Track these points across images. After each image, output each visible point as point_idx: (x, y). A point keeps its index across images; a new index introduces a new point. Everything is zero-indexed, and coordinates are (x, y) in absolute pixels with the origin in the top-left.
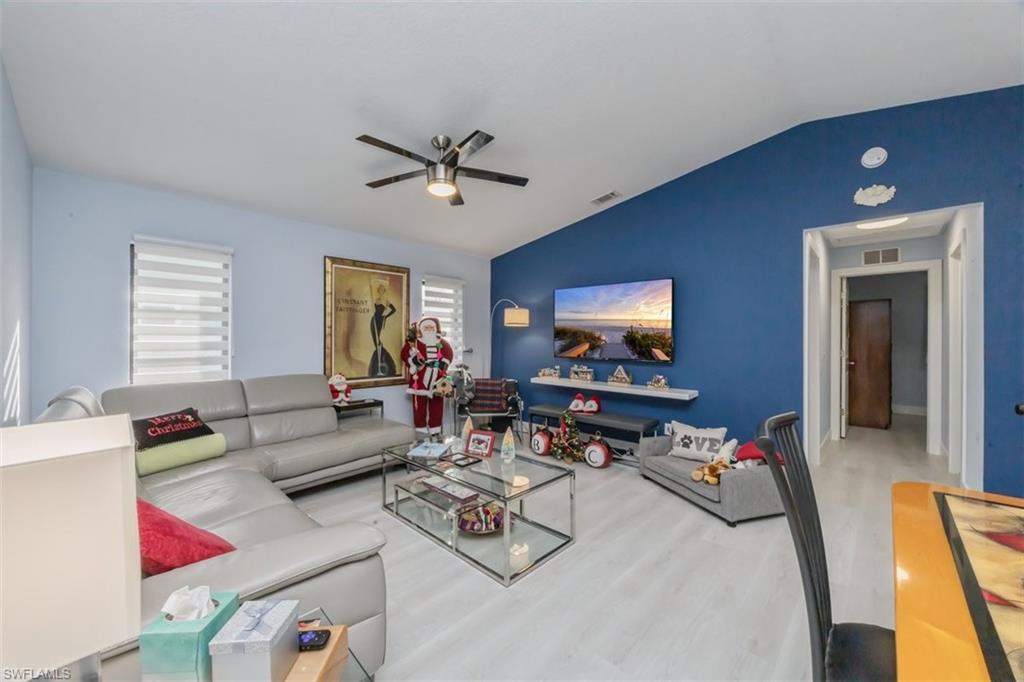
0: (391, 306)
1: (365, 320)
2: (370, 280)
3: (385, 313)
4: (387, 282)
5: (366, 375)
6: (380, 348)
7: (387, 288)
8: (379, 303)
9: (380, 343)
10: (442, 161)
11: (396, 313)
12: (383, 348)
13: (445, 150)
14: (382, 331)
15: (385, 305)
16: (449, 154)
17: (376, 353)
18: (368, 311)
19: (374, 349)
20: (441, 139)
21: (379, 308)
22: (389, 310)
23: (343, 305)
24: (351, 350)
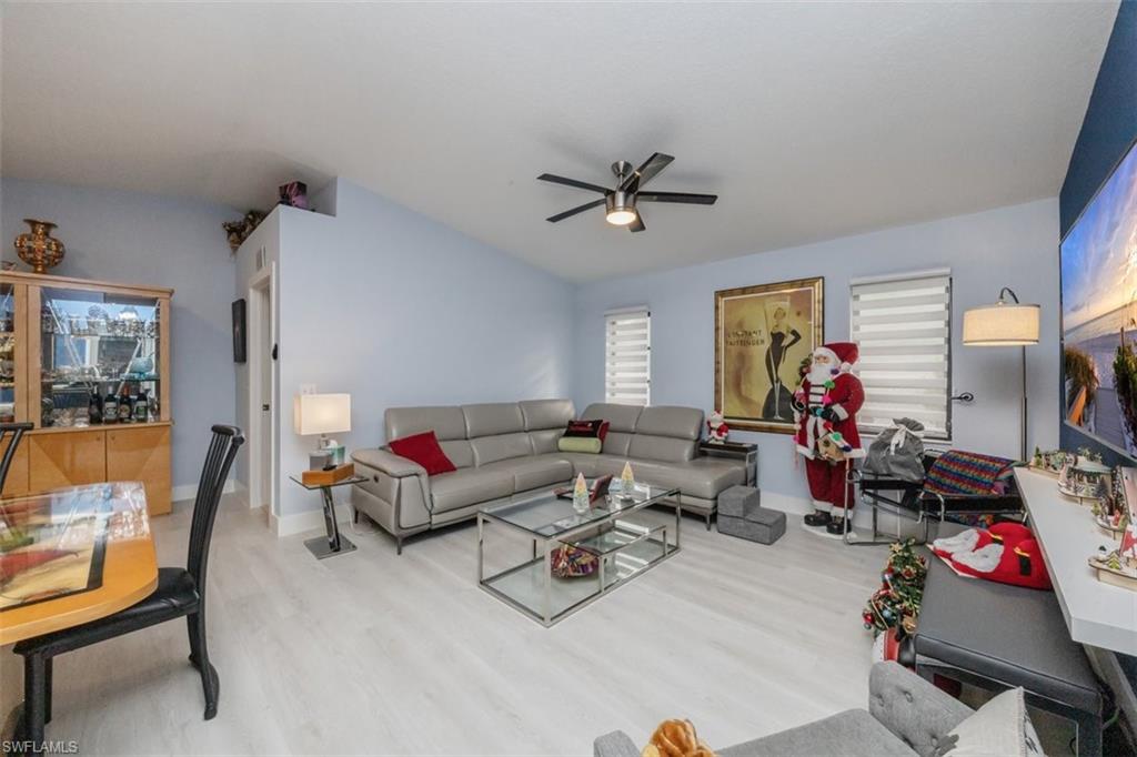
0: (794, 333)
1: (760, 352)
2: (764, 305)
3: (785, 342)
4: (788, 303)
5: (760, 417)
6: (777, 386)
7: (787, 312)
8: (777, 331)
9: (778, 380)
10: (621, 189)
11: (800, 341)
12: (781, 385)
13: (624, 176)
14: (781, 366)
15: (785, 332)
16: (630, 178)
17: (772, 391)
18: (763, 342)
19: (771, 387)
20: (622, 164)
21: (777, 338)
22: (791, 338)
23: (733, 339)
24: (743, 387)
